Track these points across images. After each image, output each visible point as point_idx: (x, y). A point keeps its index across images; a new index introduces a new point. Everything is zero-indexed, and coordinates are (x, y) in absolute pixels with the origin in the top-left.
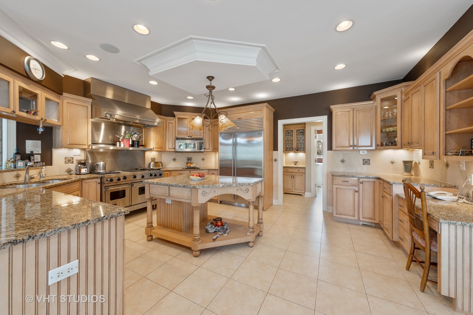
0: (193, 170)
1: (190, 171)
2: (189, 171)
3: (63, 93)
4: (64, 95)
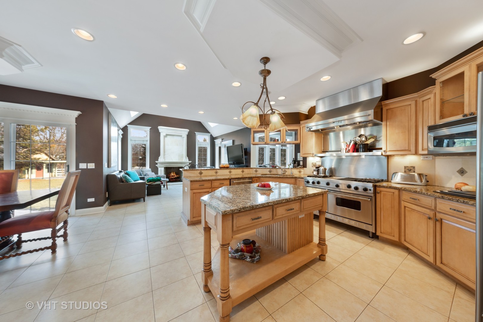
0: (441, 198)
1: (436, 198)
3: (301, 122)
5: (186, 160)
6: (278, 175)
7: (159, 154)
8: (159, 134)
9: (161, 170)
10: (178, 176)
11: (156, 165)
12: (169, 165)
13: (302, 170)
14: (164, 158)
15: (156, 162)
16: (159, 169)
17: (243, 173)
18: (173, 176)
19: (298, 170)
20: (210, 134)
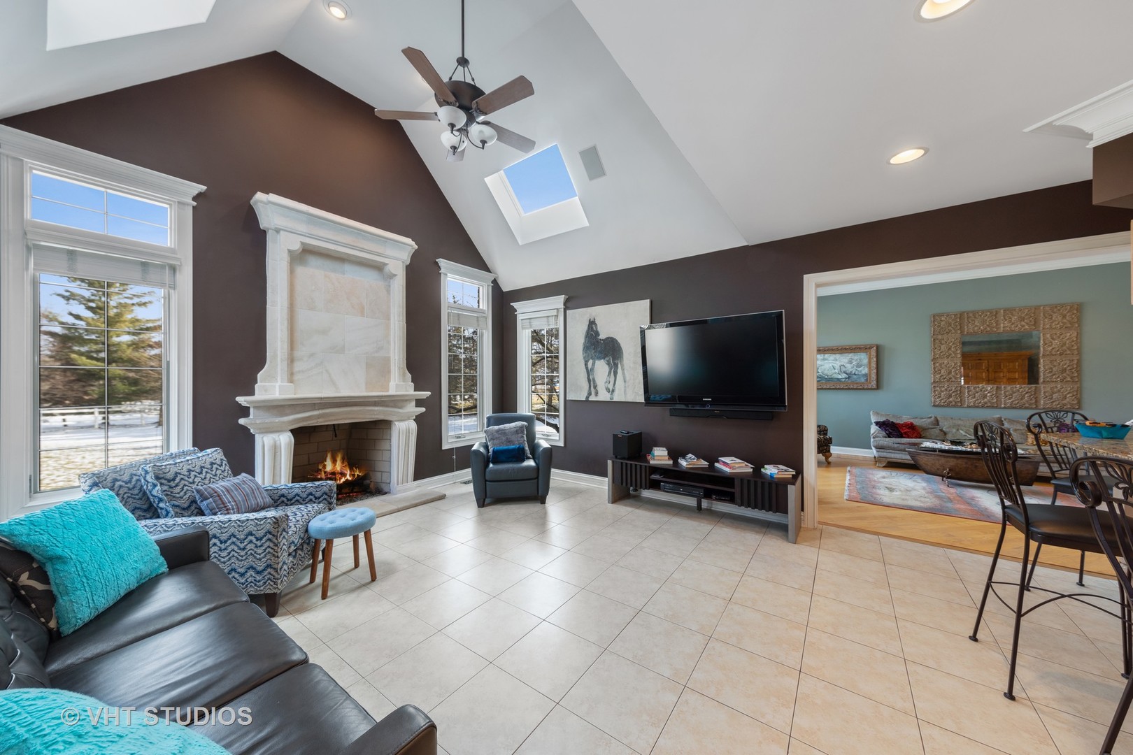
5: (399, 383)
7: (257, 357)
8: (257, 238)
9: (276, 449)
10: (357, 473)
11: (242, 421)
12: (319, 416)
14: (291, 377)
15: (241, 400)
16: (263, 443)
18: (333, 473)
20: (490, 277)
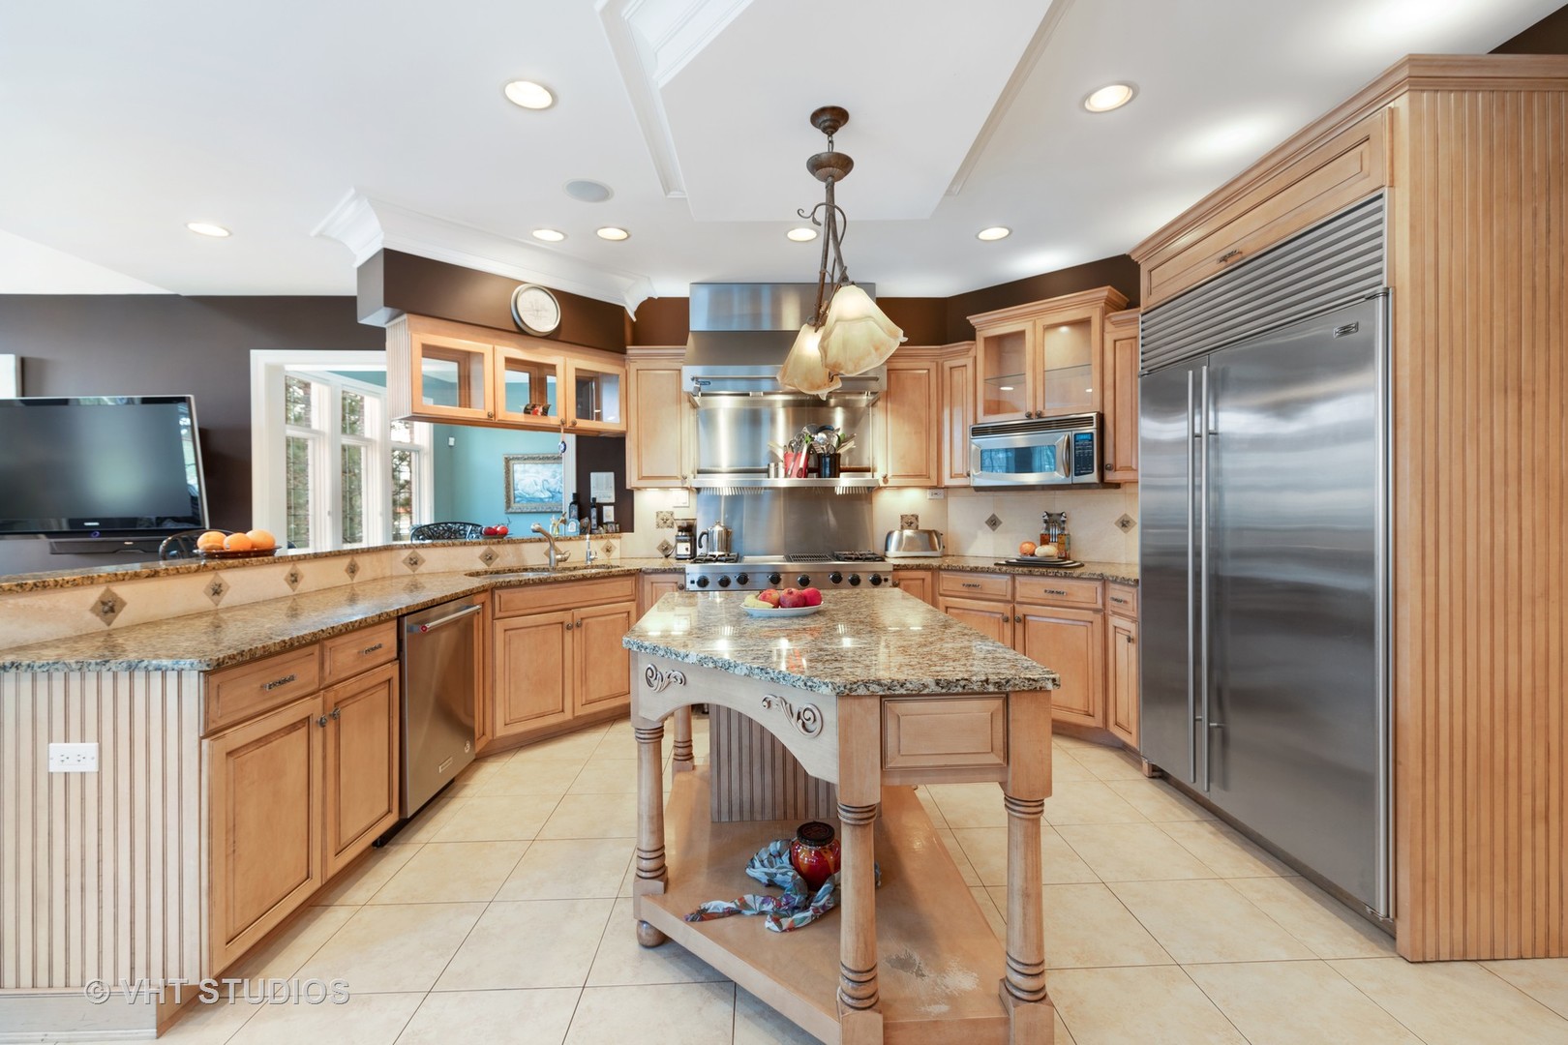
0: (1025, 574)
1: (1013, 576)
2: (1008, 577)
3: (628, 347)
4: (629, 352)
6: (526, 570)
13: (615, 542)
17: (352, 578)
19: (603, 543)
